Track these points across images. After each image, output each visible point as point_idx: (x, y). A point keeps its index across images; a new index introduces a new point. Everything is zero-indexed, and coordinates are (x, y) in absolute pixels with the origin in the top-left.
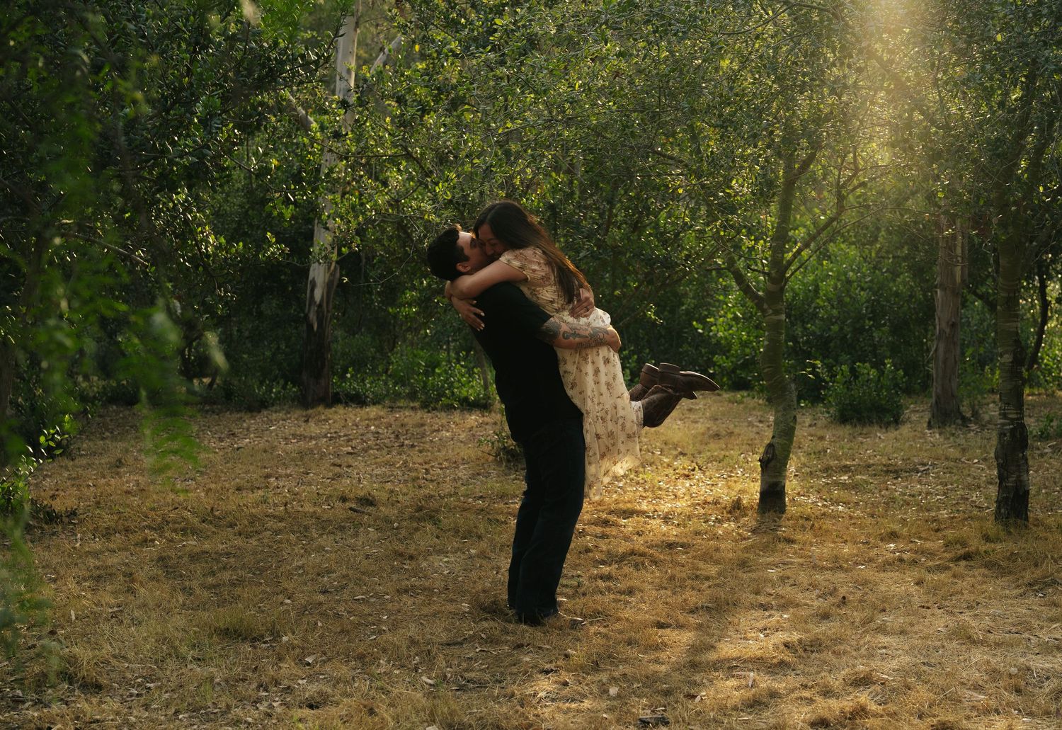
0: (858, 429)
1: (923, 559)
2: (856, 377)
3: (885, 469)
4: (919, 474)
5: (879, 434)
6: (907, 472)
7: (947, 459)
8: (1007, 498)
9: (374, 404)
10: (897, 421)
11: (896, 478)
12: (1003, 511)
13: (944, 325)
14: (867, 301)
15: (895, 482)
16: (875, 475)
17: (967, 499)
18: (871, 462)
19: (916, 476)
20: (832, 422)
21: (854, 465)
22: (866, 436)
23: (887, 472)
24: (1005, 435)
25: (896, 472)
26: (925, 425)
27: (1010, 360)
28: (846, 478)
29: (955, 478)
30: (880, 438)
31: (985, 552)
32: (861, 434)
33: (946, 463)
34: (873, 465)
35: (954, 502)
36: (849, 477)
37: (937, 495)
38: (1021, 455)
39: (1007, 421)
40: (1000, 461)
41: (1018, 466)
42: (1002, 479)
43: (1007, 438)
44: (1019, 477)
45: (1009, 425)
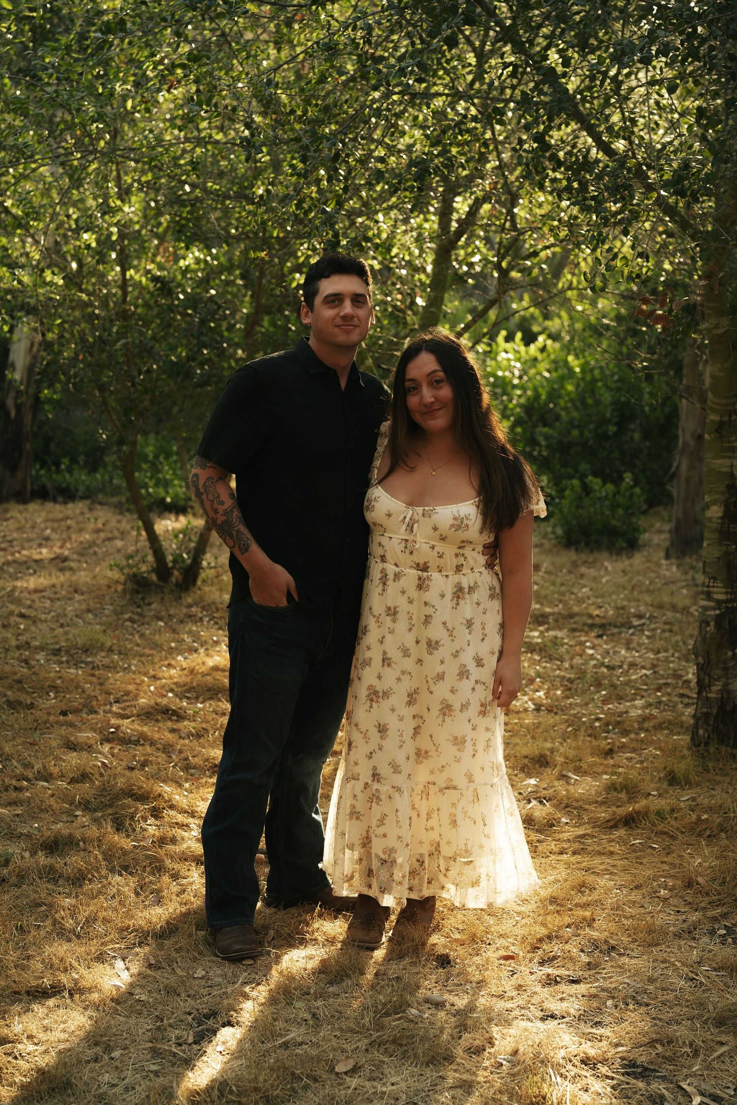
0: (583, 556)
2: (588, 494)
3: (590, 621)
4: (631, 631)
5: (606, 564)
6: (616, 626)
7: (674, 608)
8: (707, 715)
9: (82, 498)
10: (632, 545)
11: (600, 636)
12: (701, 732)
13: (688, 438)
14: (612, 403)
15: (597, 641)
16: (574, 630)
17: (680, 677)
18: (576, 609)
19: (627, 634)
20: (555, 546)
21: (553, 614)
22: (590, 564)
23: (592, 626)
24: (708, 624)
25: (602, 626)
26: (662, 554)
27: (720, 514)
28: (536, 634)
29: (674, 639)
30: (606, 568)
32: (586, 562)
33: (670, 614)
34: (577, 614)
35: (662, 681)
36: (542, 632)
37: (643, 667)
38: (730, 654)
39: (712, 604)
40: (701, 660)
41: (726, 669)
42: (702, 686)
43: (711, 628)
44: (726, 684)
45: (714, 609)
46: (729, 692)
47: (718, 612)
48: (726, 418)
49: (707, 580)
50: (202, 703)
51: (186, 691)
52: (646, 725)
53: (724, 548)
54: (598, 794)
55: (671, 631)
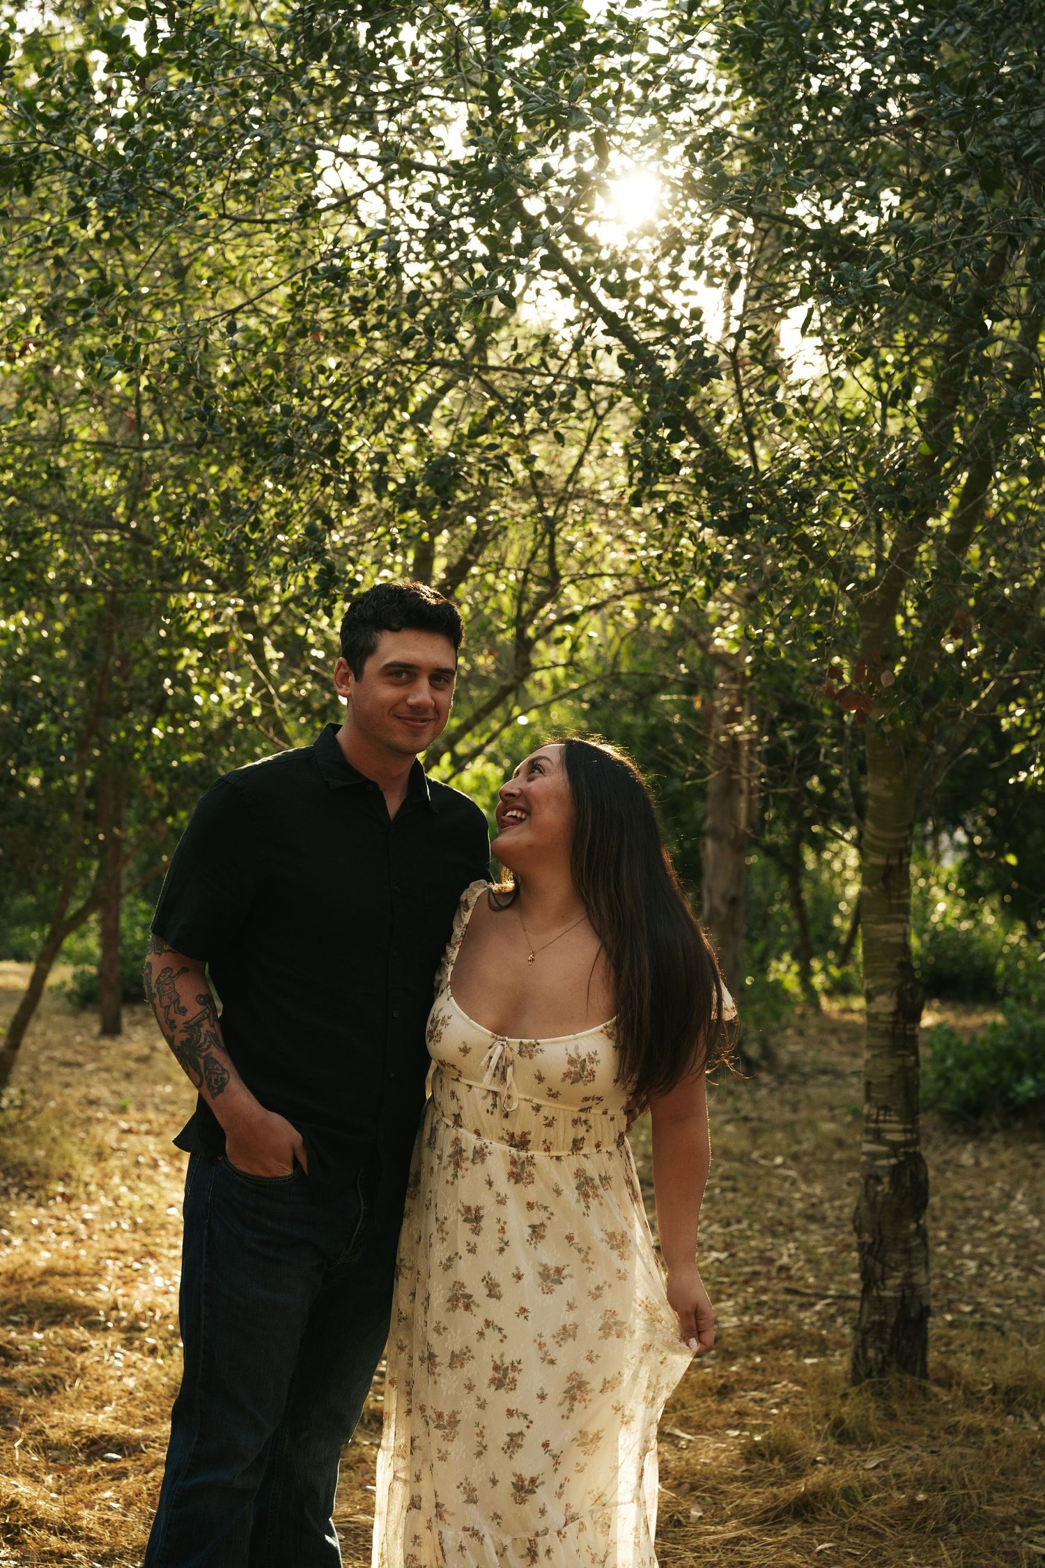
1: (695, 1513)
7: (728, 1154)
8: (881, 1325)
12: (871, 1353)
13: (717, 902)
17: (771, 1261)
24: (878, 1180)
27: (891, 1008)
29: (744, 1205)
31: (847, 1493)
35: (747, 1269)
37: (711, 1248)
38: (913, 1226)
39: (883, 1149)
40: (867, 1238)
41: (907, 1251)
42: (870, 1280)
43: (884, 1187)
44: (909, 1276)
45: (888, 1156)
46: (913, 1287)
47: (893, 1161)
48: (894, 862)
49: (874, 1111)
50: (41, 1330)
51: (10, 1312)
52: (756, 1341)
53: (899, 1061)
54: (732, 1463)
55: (734, 1190)
